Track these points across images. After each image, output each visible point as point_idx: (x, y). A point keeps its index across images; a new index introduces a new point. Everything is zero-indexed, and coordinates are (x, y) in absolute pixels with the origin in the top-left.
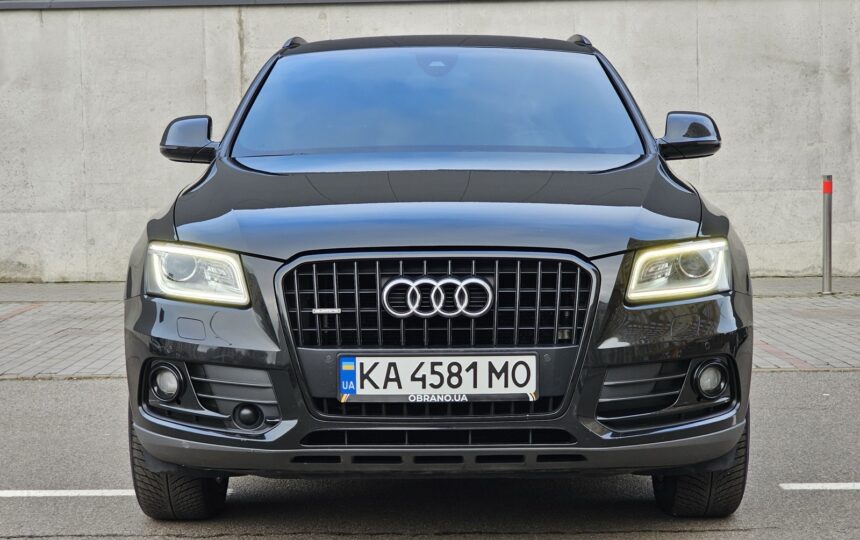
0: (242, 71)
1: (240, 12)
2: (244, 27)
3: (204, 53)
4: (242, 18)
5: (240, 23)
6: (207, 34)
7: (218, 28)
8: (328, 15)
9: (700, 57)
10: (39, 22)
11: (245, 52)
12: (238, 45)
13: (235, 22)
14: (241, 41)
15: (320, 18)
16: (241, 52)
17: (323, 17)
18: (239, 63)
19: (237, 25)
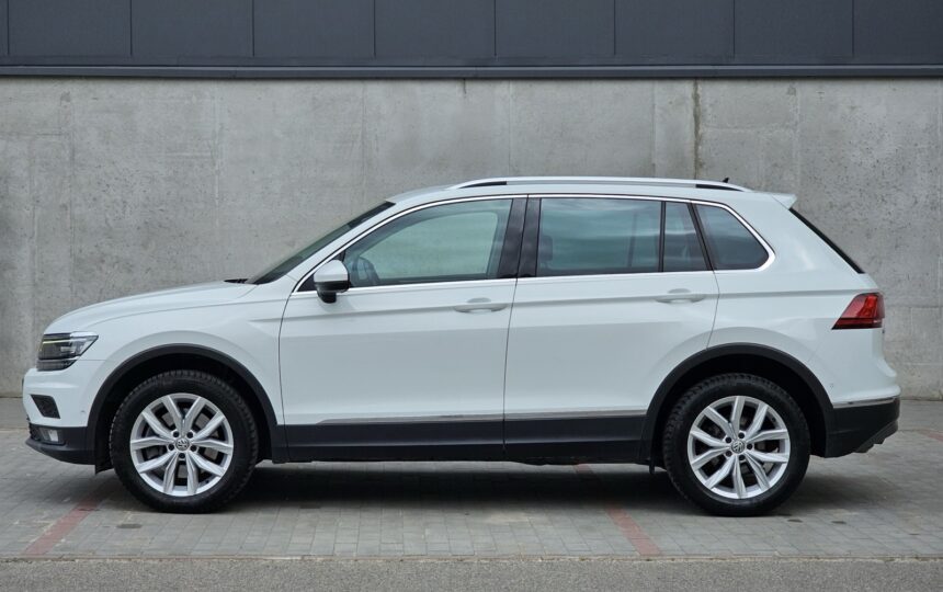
0: (696, 154)
1: (696, 85)
2: (700, 103)
3: (653, 132)
4: (699, 92)
5: (696, 97)
6: (657, 110)
7: (671, 103)
8: (798, 90)
10: (461, 95)
11: (700, 132)
12: (693, 124)
13: (690, 96)
14: (697, 118)
15: (788, 93)
16: (697, 132)
17: (793, 93)
18: (693, 144)
19: (692, 101)
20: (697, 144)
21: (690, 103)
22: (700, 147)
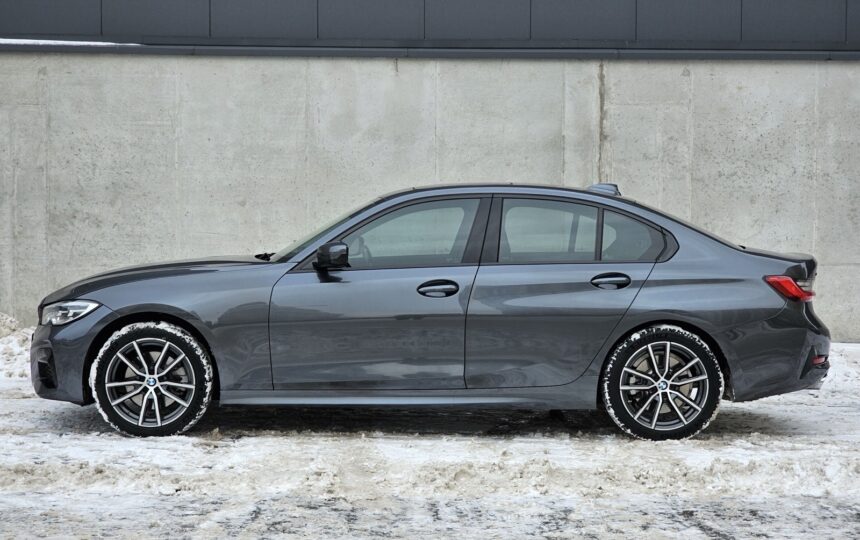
0: (601, 128)
1: (601, 66)
2: (605, 82)
3: (564, 107)
4: (604, 72)
5: (602, 77)
6: (567, 89)
7: (579, 82)
8: (692, 72)
10: (393, 73)
11: (605, 108)
12: (599, 100)
13: (596, 76)
14: (602, 96)
15: (683, 74)
16: (602, 108)
17: (687, 73)
18: (598, 119)
19: (598, 80)
20: (602, 119)
21: (597, 83)
22: (605, 122)
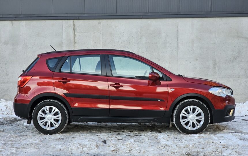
0: (74, 40)
1: (74, 21)
2: (75, 26)
3: (63, 34)
4: (75, 23)
5: (74, 25)
6: (63, 28)
7: (67, 26)
9: (217, 36)
11: (75, 34)
12: (73, 32)
13: (72, 24)
14: (74, 30)
15: (99, 23)
16: (74, 34)
17: (100, 23)
18: (73, 37)
19: (73, 25)
20: (74, 37)
21: (72, 26)
22: (75, 38)
